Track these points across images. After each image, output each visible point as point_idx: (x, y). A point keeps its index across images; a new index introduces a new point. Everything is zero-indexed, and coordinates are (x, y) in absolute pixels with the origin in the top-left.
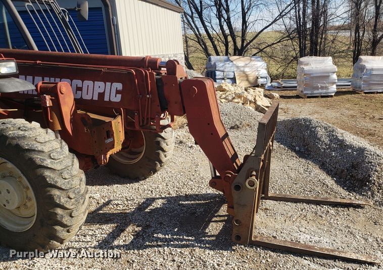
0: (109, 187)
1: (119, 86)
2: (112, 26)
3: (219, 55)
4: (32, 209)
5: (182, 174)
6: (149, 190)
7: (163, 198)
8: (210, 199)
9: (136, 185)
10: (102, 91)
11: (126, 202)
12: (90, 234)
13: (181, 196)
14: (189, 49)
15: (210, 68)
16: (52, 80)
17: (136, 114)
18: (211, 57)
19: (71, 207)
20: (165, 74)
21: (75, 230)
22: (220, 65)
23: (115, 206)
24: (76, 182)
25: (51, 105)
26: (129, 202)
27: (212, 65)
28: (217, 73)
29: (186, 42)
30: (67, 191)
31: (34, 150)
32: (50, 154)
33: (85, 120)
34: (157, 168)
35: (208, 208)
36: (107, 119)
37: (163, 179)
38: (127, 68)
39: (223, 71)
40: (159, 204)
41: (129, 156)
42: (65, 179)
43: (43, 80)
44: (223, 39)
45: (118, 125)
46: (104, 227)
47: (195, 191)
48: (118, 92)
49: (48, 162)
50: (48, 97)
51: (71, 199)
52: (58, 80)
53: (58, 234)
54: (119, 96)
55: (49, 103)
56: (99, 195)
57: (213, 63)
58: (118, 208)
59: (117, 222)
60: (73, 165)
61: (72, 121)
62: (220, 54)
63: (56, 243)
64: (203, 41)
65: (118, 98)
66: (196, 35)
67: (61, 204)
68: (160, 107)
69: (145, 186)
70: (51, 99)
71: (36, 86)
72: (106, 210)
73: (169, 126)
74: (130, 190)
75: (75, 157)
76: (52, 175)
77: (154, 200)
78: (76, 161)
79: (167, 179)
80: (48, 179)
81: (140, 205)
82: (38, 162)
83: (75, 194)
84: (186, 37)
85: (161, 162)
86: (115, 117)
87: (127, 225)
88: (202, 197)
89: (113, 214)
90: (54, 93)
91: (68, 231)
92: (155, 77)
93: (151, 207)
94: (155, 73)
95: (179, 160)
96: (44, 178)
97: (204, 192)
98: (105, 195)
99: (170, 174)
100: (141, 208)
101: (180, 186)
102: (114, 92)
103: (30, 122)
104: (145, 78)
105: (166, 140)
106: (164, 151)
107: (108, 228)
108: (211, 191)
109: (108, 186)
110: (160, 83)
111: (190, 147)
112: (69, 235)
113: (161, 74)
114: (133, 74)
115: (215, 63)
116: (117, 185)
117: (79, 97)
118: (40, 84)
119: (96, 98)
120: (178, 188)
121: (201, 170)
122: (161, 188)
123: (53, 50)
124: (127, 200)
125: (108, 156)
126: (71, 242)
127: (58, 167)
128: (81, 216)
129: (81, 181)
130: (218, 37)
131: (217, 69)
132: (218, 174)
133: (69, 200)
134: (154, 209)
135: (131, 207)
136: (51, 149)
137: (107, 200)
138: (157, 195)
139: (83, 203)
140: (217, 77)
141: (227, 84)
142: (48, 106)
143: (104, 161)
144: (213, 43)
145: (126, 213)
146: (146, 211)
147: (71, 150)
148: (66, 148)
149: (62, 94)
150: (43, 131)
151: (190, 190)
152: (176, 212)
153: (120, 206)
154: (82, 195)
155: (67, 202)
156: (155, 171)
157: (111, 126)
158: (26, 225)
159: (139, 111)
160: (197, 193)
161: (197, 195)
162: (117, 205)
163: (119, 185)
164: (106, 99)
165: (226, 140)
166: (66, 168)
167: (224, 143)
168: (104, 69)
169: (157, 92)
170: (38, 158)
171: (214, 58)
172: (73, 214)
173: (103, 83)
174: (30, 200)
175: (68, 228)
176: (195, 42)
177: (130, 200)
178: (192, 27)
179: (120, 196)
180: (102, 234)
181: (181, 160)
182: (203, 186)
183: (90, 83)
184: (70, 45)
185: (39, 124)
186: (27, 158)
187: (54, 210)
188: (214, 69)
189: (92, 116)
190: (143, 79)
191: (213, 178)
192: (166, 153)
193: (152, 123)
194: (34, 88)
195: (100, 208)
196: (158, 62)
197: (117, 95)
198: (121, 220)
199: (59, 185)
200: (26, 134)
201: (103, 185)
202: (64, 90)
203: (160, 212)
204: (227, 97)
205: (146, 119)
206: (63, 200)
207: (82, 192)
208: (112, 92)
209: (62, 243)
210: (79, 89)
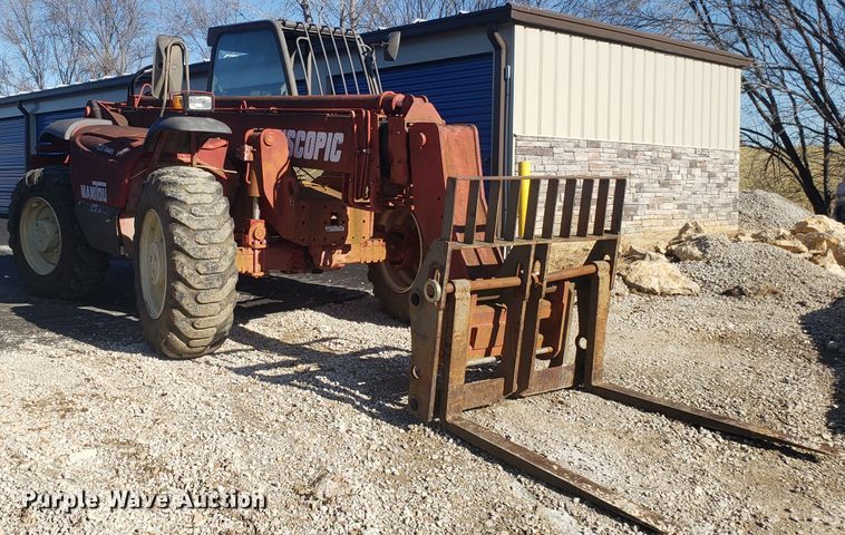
1: (341, 137)
2: (503, 82)
10: (323, 146)
19: (197, 286)
25: (251, 159)
30: (196, 261)
31: (176, 199)
32: (191, 208)
33: (291, 185)
42: (199, 243)
48: (339, 147)
49: (184, 217)
50: (248, 148)
51: (199, 273)
53: (176, 323)
54: (340, 153)
55: (248, 156)
58: (332, 348)
60: (218, 229)
63: (175, 337)
65: (337, 157)
67: (184, 276)
70: (252, 151)
72: (314, 346)
76: (183, 234)
80: (175, 238)
82: (173, 214)
83: (208, 269)
90: (256, 143)
92: (379, 120)
104: (364, 123)
114: (353, 116)
117: (300, 156)
119: (316, 157)
127: (194, 225)
133: (196, 274)
134: (376, 358)
136: (196, 202)
142: (246, 159)
143: (324, 263)
145: (333, 354)
149: (267, 145)
155: (192, 275)
159: (354, 174)
162: (337, 344)
164: (326, 159)
166: (207, 230)
169: (378, 145)
170: (175, 209)
172: (199, 297)
173: (325, 134)
183: (313, 135)
187: (175, 284)
195: (310, 343)
197: (337, 151)
199: (186, 248)
200: (180, 180)
202: (271, 142)
206: (187, 272)
208: (333, 147)
210: (302, 144)
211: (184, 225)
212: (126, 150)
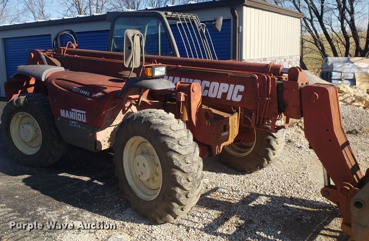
0: (217, 175)
1: (241, 88)
2: (237, 34)
3: (337, 56)
4: (158, 182)
5: (288, 174)
6: (254, 185)
7: (267, 196)
8: (320, 208)
9: (242, 177)
10: (225, 91)
11: (231, 192)
12: (198, 215)
13: (285, 197)
14: (304, 50)
15: (326, 68)
16: (187, 80)
17: (253, 114)
18: (329, 58)
19: (188, 189)
20: (286, 79)
21: (187, 209)
22: (337, 67)
23: (221, 194)
24: (195, 167)
25: (184, 100)
26: (234, 193)
27: (328, 66)
28: (334, 74)
29: (302, 43)
30: (187, 174)
31: (168, 136)
32: (179, 141)
33: (207, 114)
34: (264, 165)
35: (316, 217)
36: (225, 115)
37: (269, 177)
38: (251, 73)
39: (341, 72)
40: (262, 201)
41: (239, 149)
42: (187, 163)
43: (180, 80)
44: (343, 40)
45: (234, 121)
46: (210, 212)
47: (302, 195)
48: (239, 93)
49: (176, 147)
50: (182, 94)
51: (189, 181)
52: (191, 80)
53: (174, 210)
54: (240, 97)
55: (182, 99)
56: (208, 180)
57: (329, 64)
58: (224, 197)
59: (222, 211)
60: (194, 152)
61: (198, 114)
62: (339, 55)
63: (171, 217)
64: (320, 43)
65: (239, 99)
66: (314, 37)
67: (181, 184)
68: (277, 109)
69: (250, 180)
70: (185, 96)
71: (176, 85)
72: (212, 196)
73: (283, 127)
74: (236, 182)
75: (197, 145)
76: (178, 158)
77: (257, 195)
78: (198, 149)
79: (272, 177)
80: (174, 162)
81: (244, 198)
82: (170, 146)
83: (193, 178)
84: (303, 39)
85: (268, 159)
86: (232, 113)
87: (231, 215)
88: (310, 204)
89: (219, 202)
90: (188, 91)
91: (182, 210)
92: (276, 81)
93: (255, 203)
94: (276, 79)
95: (286, 160)
96: (171, 160)
97: (312, 198)
98: (213, 182)
99: (276, 173)
100: (245, 201)
101: (286, 187)
102: (236, 92)
103: (168, 113)
104: (266, 82)
105: (277, 139)
106: (273, 149)
107: (213, 214)
108: (321, 199)
109: (216, 173)
110: (280, 88)
111: (298, 148)
112: (182, 213)
113: (282, 79)
114: (256, 78)
115: (332, 65)
116: (225, 174)
117: (205, 95)
118: (179, 83)
119: (219, 97)
120: (283, 189)
121: (310, 173)
122: (266, 185)
123: (191, 57)
124: (233, 191)
125: (221, 147)
126: (182, 219)
127: (183, 152)
128: (195, 198)
129: (199, 167)
130: (338, 39)
131: (334, 70)
132: (332, 183)
133: (187, 182)
134: (258, 205)
135: (236, 198)
136: (180, 137)
137: (214, 186)
138: (262, 191)
139: (198, 187)
140: (333, 78)
141: (345, 86)
142: (181, 101)
143: (218, 151)
144: (331, 44)
145: (231, 203)
146: (250, 205)
147: (195, 140)
148: (191, 137)
149: (193, 92)
150: (176, 121)
151: (296, 193)
152: (279, 213)
153: (226, 194)
154: (198, 180)
155: (186, 183)
156: (262, 167)
157: (228, 121)
158: (152, 195)
159: (256, 111)
160: (304, 198)
161: (304, 200)
162: (224, 193)
163: (226, 175)
164: (228, 98)
165: (346, 148)
166: (189, 154)
167: (343, 151)
168: (230, 73)
169: (276, 96)
170: (170, 143)
171: (331, 59)
172: (188, 195)
173: (228, 85)
174: (157, 175)
175: (182, 207)
176: (311, 44)
177: (235, 191)
178: (310, 29)
179: (227, 185)
180: (208, 218)
181: (288, 159)
182: (311, 191)
183: (216, 84)
184: (204, 53)
185: (174, 115)
186: (162, 142)
187: (175, 188)
188: (330, 70)
189: (214, 111)
190: (265, 83)
191: (325, 186)
192: (274, 152)
193: (267, 123)
194: (175, 87)
195: (208, 193)
196: (281, 68)
197: (239, 95)
198: (227, 209)
199: (182, 167)
200: (165, 122)
201: (213, 171)
202: (195, 89)
203: (264, 210)
204: (345, 100)
205: (262, 118)
206: (183, 182)
207: (199, 177)
208: (234, 92)
209: (175, 218)
210: (207, 88)
211: (178, 153)
212: (101, 94)
